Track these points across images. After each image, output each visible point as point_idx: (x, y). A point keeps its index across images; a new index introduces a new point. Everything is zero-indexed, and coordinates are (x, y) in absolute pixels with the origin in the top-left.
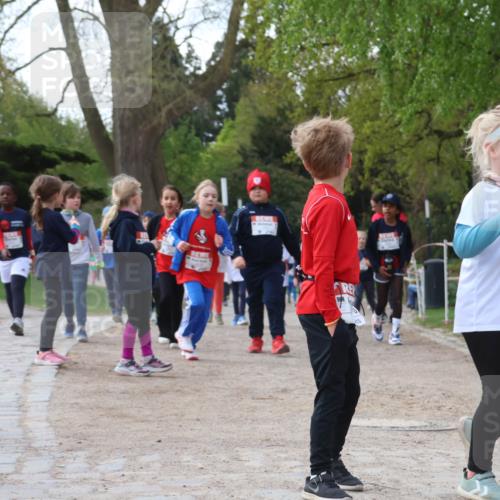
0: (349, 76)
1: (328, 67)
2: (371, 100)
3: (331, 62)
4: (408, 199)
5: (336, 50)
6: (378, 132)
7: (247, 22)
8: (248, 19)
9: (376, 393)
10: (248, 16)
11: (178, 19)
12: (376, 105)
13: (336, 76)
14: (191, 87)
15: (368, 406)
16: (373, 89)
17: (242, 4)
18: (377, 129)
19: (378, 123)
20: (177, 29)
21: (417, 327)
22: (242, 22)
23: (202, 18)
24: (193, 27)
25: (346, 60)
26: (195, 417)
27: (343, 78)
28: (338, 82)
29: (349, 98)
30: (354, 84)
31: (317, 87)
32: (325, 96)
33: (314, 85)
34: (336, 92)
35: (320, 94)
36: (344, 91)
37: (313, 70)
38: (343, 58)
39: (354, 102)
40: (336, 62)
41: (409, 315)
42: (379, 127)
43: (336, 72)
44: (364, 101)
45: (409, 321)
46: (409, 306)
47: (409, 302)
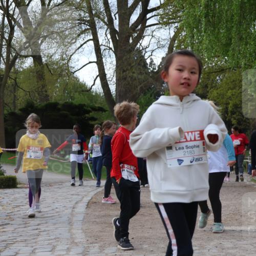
0: (222, 70)
1: (213, 67)
2: (232, 80)
3: (214, 64)
4: (248, 124)
5: (216, 59)
6: (235, 95)
7: (176, 48)
8: (177, 47)
9: (233, 214)
10: (177, 46)
11: (146, 48)
12: (234, 83)
13: (216, 71)
14: (151, 77)
15: (230, 220)
16: (233, 76)
17: (175, 41)
18: (234, 93)
19: (235, 90)
20: (146, 52)
21: (253, 183)
22: (174, 49)
23: (157, 47)
24: (153, 51)
25: (220, 63)
26: (149, 227)
27: (219, 71)
28: (217, 73)
29: (221, 80)
30: (224, 74)
31: (207, 75)
32: (211, 80)
33: (206, 75)
34: (216, 78)
35: (209, 78)
36: (220, 77)
37: (206, 68)
38: (219, 63)
39: (224, 82)
40: (216, 64)
41: (249, 177)
42: (235, 92)
43: (216, 69)
44: (228, 81)
45: (249, 180)
46: (249, 173)
47: (248, 172)
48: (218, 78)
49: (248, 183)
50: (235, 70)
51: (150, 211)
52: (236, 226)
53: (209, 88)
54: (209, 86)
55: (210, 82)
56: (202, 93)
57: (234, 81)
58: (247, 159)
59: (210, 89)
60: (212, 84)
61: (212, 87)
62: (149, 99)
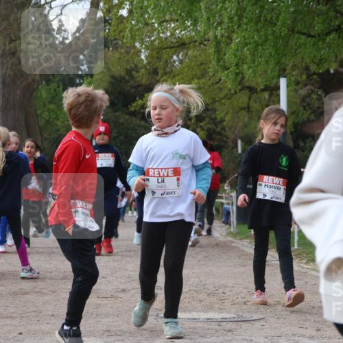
0: (182, 45)
1: (166, 38)
2: (199, 63)
3: (169, 34)
4: (224, 138)
5: (173, 25)
6: (203, 88)
8: (106, 2)
9: (196, 291)
12: (202, 67)
13: (172, 45)
15: (189, 302)
16: (200, 55)
19: (203, 80)
20: (51, 8)
21: (230, 239)
22: (101, 4)
24: (64, 6)
25: (180, 33)
26: (50, 313)
27: (178, 46)
28: (173, 50)
29: (181, 62)
30: (185, 51)
31: (158, 53)
32: (163, 60)
33: (154, 52)
34: (172, 57)
35: (159, 58)
36: (178, 56)
37: (154, 40)
38: (178, 32)
39: (185, 64)
40: (172, 34)
41: (224, 229)
42: (204, 84)
43: (172, 42)
44: (193, 64)
45: (224, 234)
46: (224, 222)
47: (223, 219)
48: (175, 57)
49: (222, 239)
50: (205, 45)
51: (53, 285)
52: (200, 311)
53: (160, 75)
54: (160, 72)
55: (162, 63)
56: (147, 83)
57: (202, 64)
58: (221, 198)
59: (162, 76)
60: (165, 69)
61: (166, 74)
62: (55, 90)
